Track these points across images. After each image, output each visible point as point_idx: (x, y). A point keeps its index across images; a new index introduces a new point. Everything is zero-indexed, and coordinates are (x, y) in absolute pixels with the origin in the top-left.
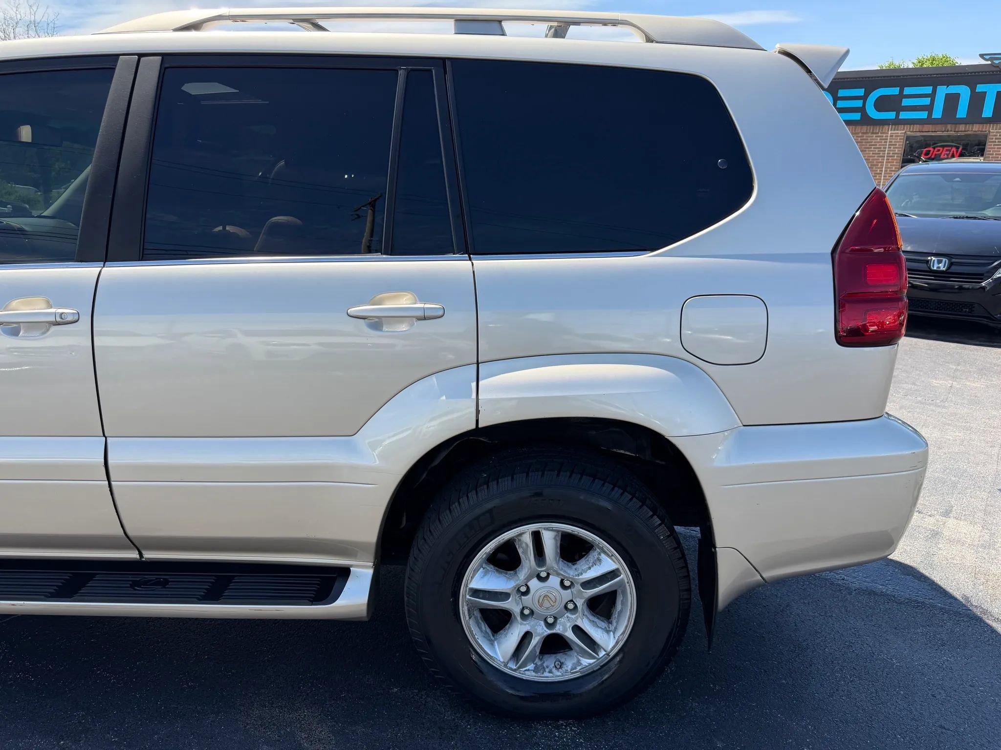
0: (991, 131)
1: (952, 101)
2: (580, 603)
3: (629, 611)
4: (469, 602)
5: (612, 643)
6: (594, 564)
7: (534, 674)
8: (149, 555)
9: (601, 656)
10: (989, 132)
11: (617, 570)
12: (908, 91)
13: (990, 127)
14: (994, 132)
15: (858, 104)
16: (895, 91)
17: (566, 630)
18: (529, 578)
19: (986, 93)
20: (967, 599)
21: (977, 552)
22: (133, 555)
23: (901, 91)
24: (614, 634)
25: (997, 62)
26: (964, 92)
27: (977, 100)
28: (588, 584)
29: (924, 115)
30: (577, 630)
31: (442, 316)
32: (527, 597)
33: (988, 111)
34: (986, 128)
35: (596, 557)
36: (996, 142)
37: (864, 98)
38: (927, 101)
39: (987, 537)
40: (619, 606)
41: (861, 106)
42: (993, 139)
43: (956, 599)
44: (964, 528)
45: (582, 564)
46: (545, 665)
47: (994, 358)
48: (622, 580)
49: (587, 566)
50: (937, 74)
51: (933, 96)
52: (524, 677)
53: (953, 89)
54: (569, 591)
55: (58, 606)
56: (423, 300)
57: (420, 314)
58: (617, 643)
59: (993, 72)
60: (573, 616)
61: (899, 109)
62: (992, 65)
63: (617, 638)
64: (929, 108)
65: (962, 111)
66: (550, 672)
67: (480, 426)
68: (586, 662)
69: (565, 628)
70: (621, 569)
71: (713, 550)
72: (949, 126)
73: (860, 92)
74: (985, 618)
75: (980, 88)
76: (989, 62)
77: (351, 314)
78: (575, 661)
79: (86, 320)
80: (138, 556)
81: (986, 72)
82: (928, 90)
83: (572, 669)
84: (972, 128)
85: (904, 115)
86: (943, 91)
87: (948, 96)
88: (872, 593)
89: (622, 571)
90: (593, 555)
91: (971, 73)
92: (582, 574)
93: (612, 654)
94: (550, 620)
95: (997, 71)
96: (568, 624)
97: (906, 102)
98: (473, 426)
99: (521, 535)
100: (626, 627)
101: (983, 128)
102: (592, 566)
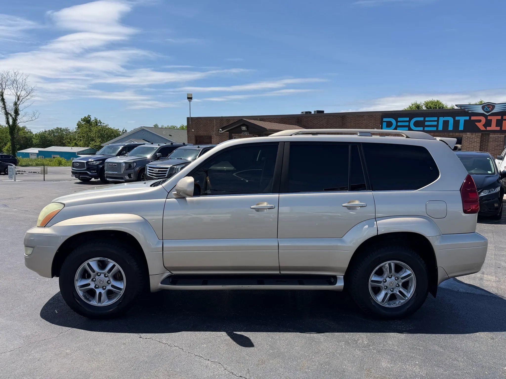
0: (463, 135)
1: (446, 123)
2: (400, 284)
3: (414, 285)
4: (371, 284)
5: (409, 295)
6: (405, 272)
7: (388, 305)
8: (282, 272)
9: (406, 299)
10: (463, 136)
11: (411, 273)
12: (427, 119)
13: (463, 134)
14: (465, 136)
15: (407, 124)
16: (422, 119)
17: (397, 292)
18: (386, 277)
19: (460, 120)
20: (496, 294)
21: (496, 283)
22: (278, 272)
23: (424, 119)
24: (409, 293)
25: (463, 108)
26: (451, 120)
27: (456, 123)
28: (403, 278)
29: (435, 129)
30: (400, 292)
31: (366, 206)
32: (386, 283)
33: (461, 128)
34: (461, 134)
35: (405, 270)
36: (466, 140)
37: (409, 121)
38: (435, 123)
39: (498, 279)
40: (410, 285)
41: (408, 125)
42: (464, 139)
43: (493, 294)
44: (490, 277)
45: (401, 273)
46: (390, 303)
47: (483, 227)
48: (412, 276)
49: (402, 273)
50: (439, 112)
51: (438, 121)
52: (386, 306)
53: (446, 118)
54: (397, 281)
55: (259, 286)
56: (361, 202)
57: (362, 205)
58: (411, 295)
59: (462, 112)
60: (399, 288)
61: (424, 126)
62: (461, 109)
63: (411, 294)
64: (437, 126)
65: (451, 128)
66: (392, 305)
67: (378, 234)
68: (402, 301)
69: (396, 292)
70: (412, 273)
71: (436, 268)
72: (446, 133)
73: (407, 119)
74: (503, 298)
75: (457, 118)
76: (460, 108)
77: (344, 206)
78: (399, 301)
79: (277, 208)
80: (279, 273)
81: (459, 112)
82: (436, 119)
83: (398, 304)
84: (455, 134)
85: (426, 129)
86: (442, 119)
87: (444, 121)
88: (467, 293)
89: (412, 274)
90: (404, 270)
91: (453, 112)
92: (401, 275)
93: (410, 298)
94: (392, 290)
95: (463, 112)
96: (397, 290)
97: (427, 123)
98: (377, 235)
99: (385, 264)
100: (413, 290)
101: (460, 134)
102: (404, 273)
